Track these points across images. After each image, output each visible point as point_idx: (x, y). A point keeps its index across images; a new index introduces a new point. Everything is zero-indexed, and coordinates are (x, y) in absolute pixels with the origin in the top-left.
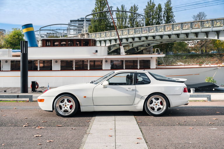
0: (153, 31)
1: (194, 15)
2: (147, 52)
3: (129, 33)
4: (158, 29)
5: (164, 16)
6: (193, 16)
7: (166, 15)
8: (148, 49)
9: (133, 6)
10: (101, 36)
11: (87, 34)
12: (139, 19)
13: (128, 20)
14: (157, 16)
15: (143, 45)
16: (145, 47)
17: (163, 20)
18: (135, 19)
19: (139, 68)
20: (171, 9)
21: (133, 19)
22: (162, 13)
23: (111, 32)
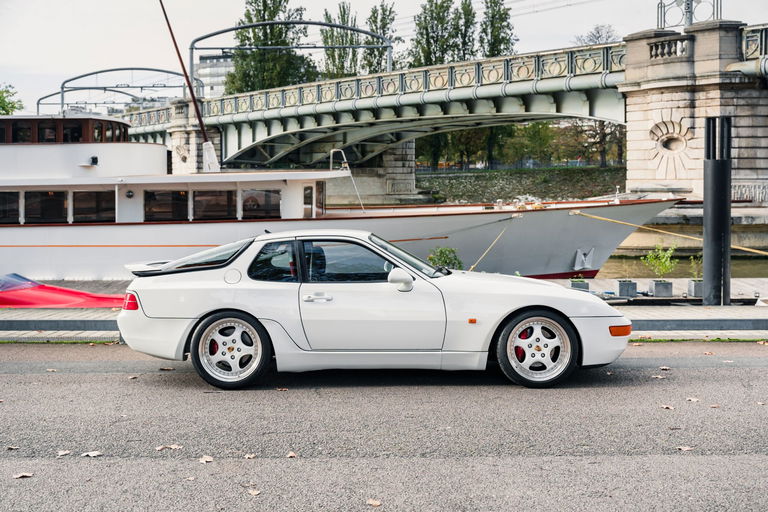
0: (391, 90)
2: (396, 160)
5: (482, 41)
7: (489, 37)
8: (399, 152)
9: (379, 8)
10: (237, 109)
13: (361, 52)
14: (459, 41)
15: (376, 137)
16: (385, 145)
17: (479, 53)
18: (385, 49)
19: (240, 219)
20: (504, 16)
21: (378, 49)
22: (476, 31)
23: (267, 93)
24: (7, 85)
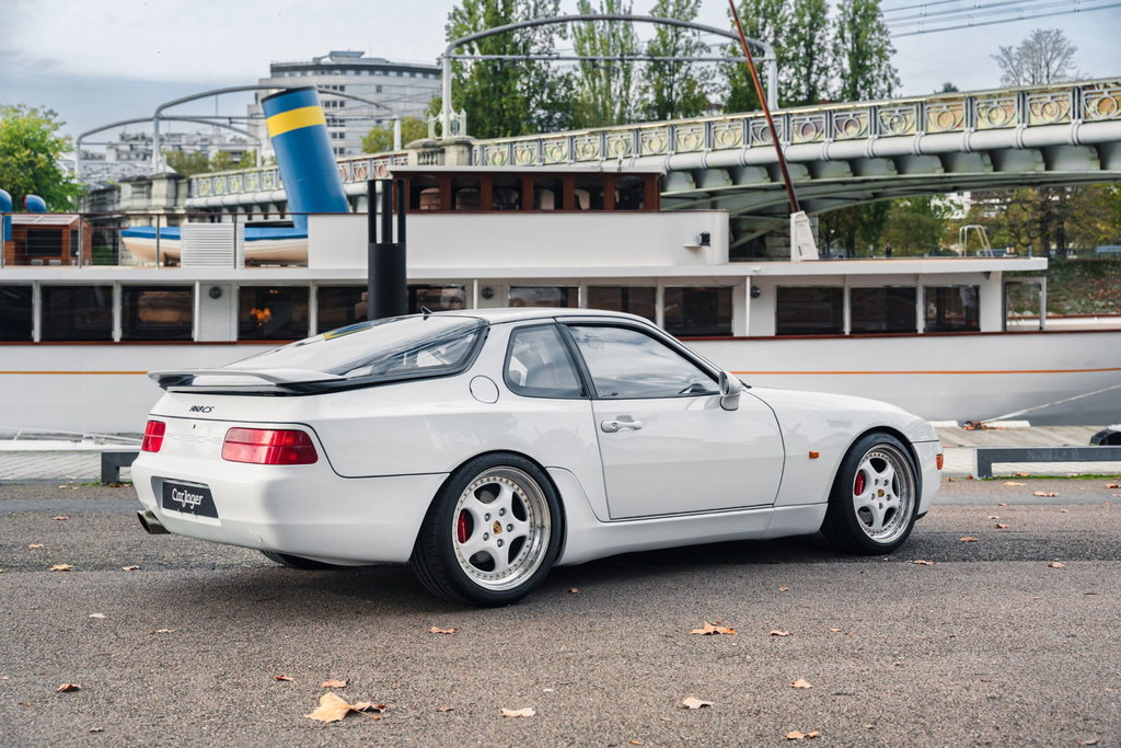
0: (852, 131)
1: (1006, 45)
3: (710, 143)
4: (887, 123)
5: (836, 52)
6: (999, 53)
7: (849, 46)
11: (458, 143)
12: (704, 64)
13: (639, 67)
14: (802, 50)
17: (832, 72)
18: (679, 62)
20: (872, 11)
21: (668, 63)
24: (46, 110)
